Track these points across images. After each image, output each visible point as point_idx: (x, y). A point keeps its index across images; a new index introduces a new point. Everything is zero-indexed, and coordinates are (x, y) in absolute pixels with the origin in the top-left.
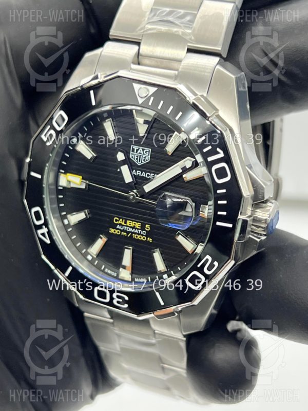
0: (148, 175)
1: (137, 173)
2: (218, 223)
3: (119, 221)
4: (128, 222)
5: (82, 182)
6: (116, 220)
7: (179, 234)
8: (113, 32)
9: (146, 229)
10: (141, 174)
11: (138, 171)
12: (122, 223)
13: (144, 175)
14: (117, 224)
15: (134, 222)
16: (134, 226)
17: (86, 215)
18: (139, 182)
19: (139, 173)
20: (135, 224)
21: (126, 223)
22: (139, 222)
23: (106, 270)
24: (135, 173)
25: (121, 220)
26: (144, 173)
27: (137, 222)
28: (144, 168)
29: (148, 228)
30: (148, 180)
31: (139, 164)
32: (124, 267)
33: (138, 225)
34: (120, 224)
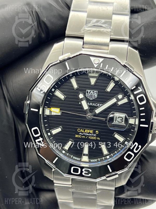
0: (96, 105)
1: (90, 104)
2: (141, 125)
3: (80, 130)
4: (86, 130)
5: (60, 111)
6: (79, 130)
7: (115, 134)
8: (67, 32)
9: (96, 133)
10: (93, 105)
11: (90, 103)
12: (82, 131)
13: (94, 105)
14: (80, 132)
15: (89, 130)
16: (89, 132)
17: (61, 129)
18: (92, 109)
19: (91, 104)
20: (89, 131)
21: (84, 131)
22: (92, 130)
23: (74, 157)
24: (89, 104)
25: (82, 130)
26: (94, 104)
27: (91, 130)
28: (94, 101)
29: (97, 133)
30: (97, 107)
31: (91, 99)
32: (84, 155)
33: (91, 131)
34: (81, 132)
